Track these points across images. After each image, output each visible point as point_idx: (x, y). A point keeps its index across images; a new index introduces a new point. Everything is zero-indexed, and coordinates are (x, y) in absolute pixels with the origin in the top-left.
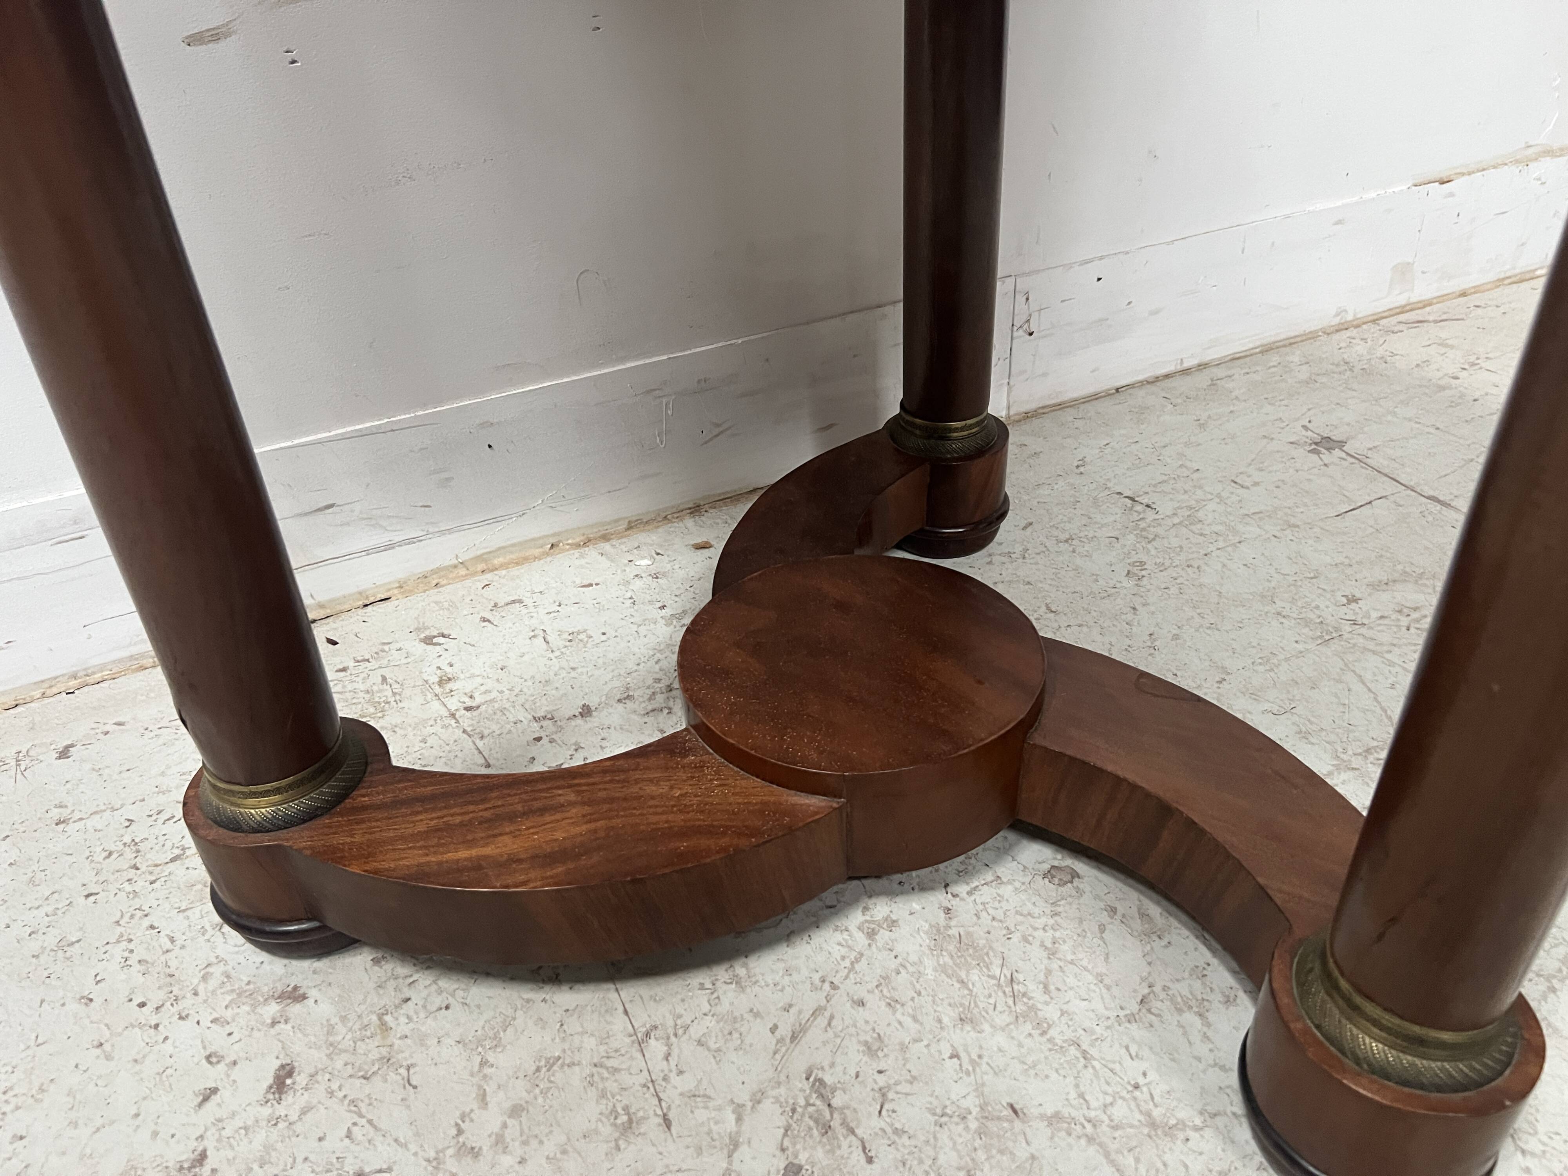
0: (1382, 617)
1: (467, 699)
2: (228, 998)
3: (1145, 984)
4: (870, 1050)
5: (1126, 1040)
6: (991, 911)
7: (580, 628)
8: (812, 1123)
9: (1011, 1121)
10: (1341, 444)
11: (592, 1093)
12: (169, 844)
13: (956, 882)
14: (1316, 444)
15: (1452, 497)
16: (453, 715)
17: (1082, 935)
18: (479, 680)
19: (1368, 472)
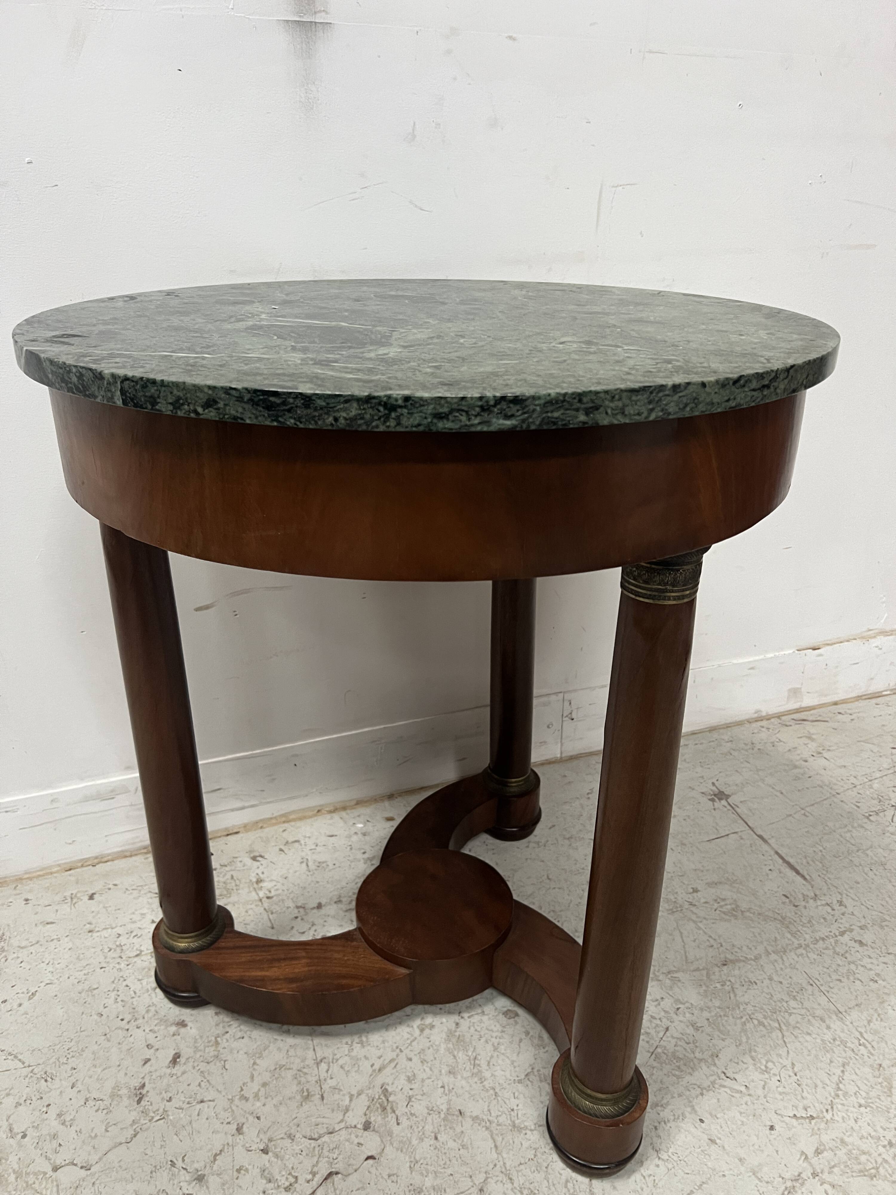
0: (706, 903)
1: (267, 892)
2: (156, 1022)
3: (531, 1068)
4: (409, 1080)
5: (514, 1090)
6: (476, 1027)
7: (324, 860)
8: (379, 1106)
9: (458, 1116)
10: (727, 797)
11: (295, 1082)
12: (135, 948)
13: (465, 1012)
14: (715, 795)
15: (770, 837)
16: (261, 900)
17: (511, 1043)
18: (274, 883)
19: (734, 816)
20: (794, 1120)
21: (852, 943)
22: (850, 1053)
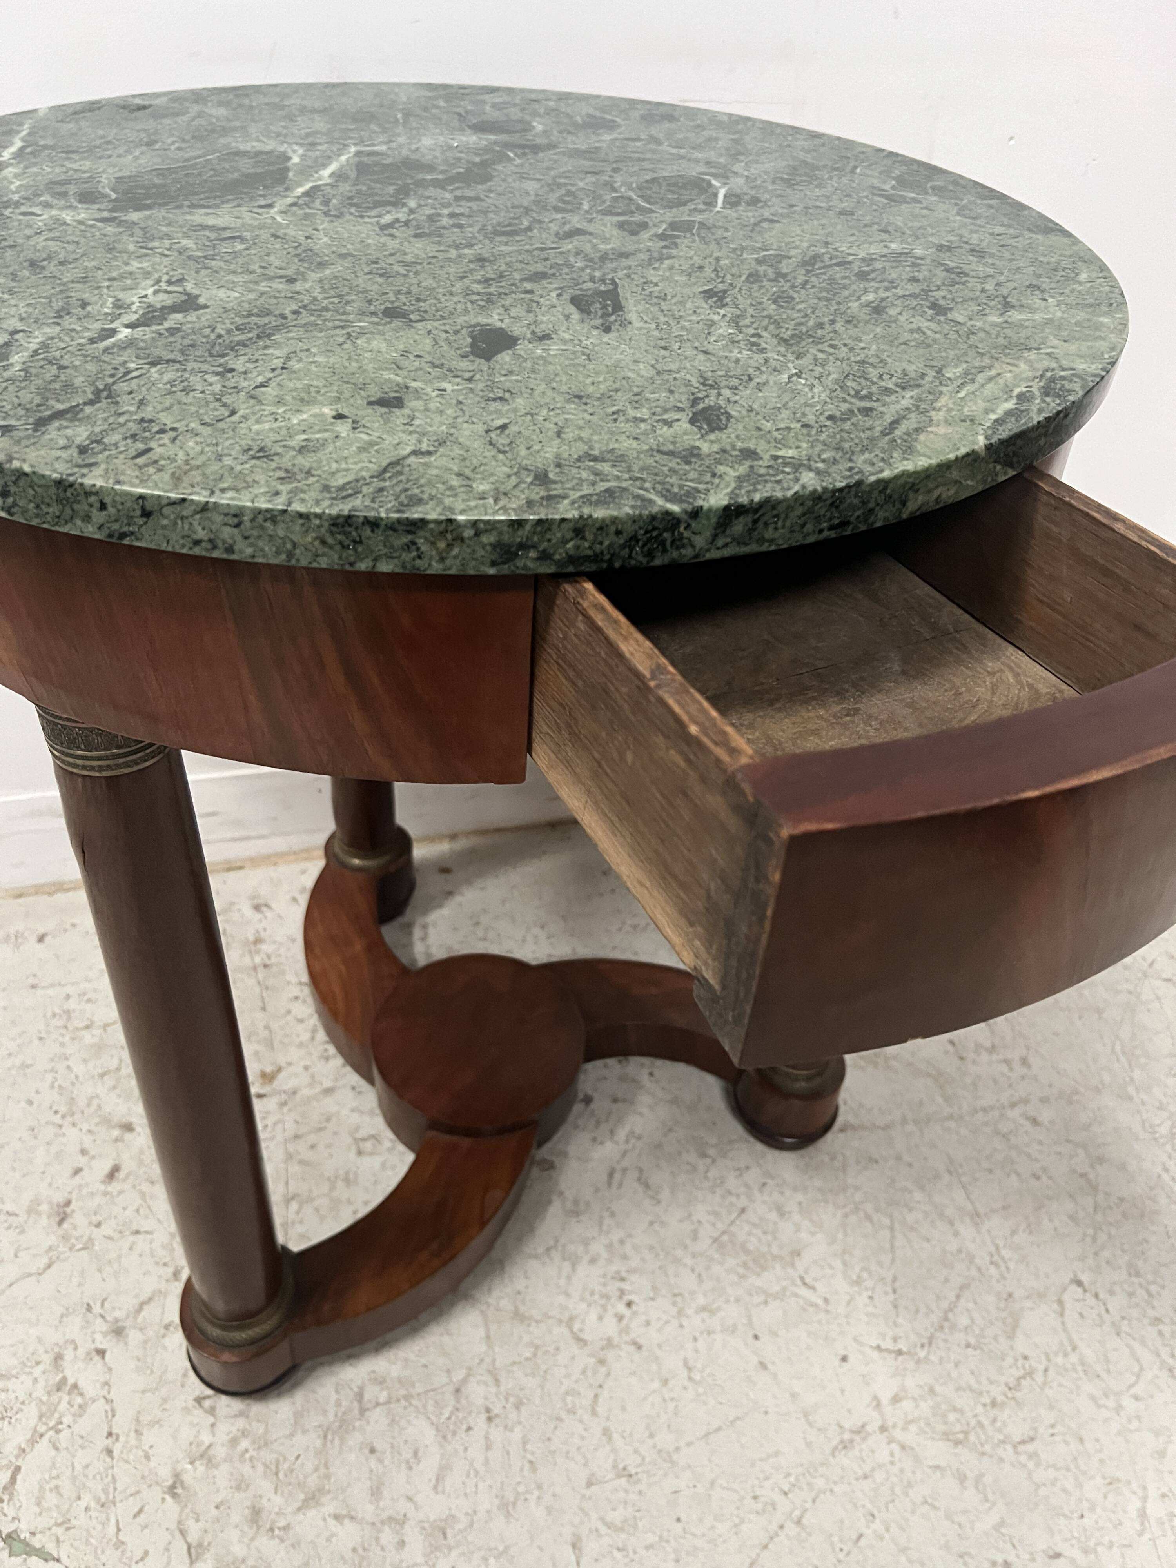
1: (266, 959)
2: (97, 1120)
12: (85, 1017)
16: (256, 969)
20: (876, 1354)
21: (1022, 1121)
22: (974, 1272)
